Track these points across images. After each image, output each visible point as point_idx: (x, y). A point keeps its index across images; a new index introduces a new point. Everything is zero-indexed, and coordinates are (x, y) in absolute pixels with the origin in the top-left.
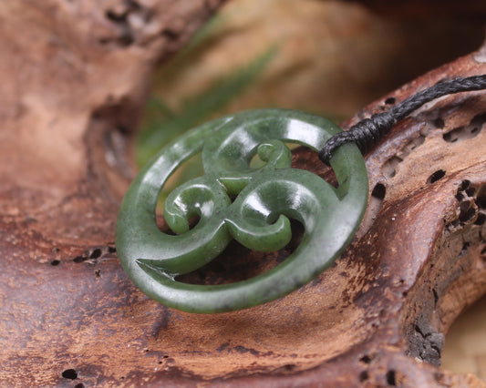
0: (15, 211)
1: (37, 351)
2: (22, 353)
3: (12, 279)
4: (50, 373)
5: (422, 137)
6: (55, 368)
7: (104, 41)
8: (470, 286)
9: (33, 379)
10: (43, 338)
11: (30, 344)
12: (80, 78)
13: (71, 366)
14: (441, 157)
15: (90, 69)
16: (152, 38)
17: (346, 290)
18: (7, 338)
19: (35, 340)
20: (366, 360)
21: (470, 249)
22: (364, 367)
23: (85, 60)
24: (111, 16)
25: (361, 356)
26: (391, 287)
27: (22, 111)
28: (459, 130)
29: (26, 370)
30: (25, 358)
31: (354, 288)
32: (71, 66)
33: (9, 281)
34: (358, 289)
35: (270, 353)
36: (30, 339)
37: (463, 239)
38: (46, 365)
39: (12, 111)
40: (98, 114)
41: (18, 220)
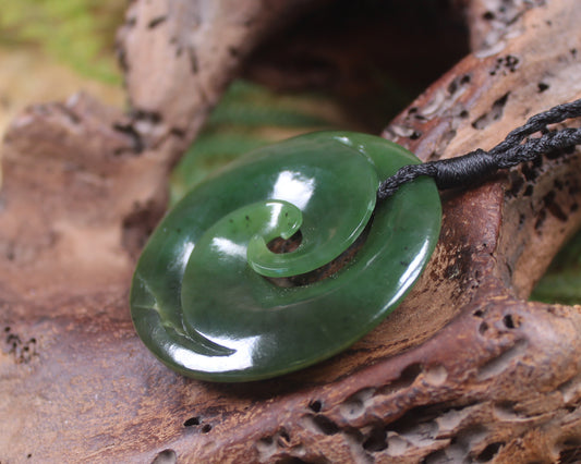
0: (84, 310)
1: (151, 414)
2: (136, 421)
3: (104, 361)
4: (171, 428)
5: (452, 133)
6: (176, 423)
7: (119, 152)
8: (534, 261)
9: (157, 438)
10: (153, 403)
11: (141, 412)
12: (102, 194)
13: (191, 416)
14: (477, 141)
15: (110, 183)
16: (162, 140)
17: (433, 271)
18: (116, 414)
19: (145, 406)
20: (479, 314)
21: (526, 222)
22: (479, 320)
23: (104, 175)
24: (119, 128)
25: (474, 312)
26: (477, 252)
27: (54, 238)
28: (483, 117)
29: (146, 434)
30: (140, 424)
31: (440, 267)
32: (91, 186)
33: (101, 364)
34: (444, 267)
35: (380, 347)
36: (140, 407)
37: (519, 211)
38: (164, 423)
39: (45, 241)
40: (128, 224)
41: (90, 315)
